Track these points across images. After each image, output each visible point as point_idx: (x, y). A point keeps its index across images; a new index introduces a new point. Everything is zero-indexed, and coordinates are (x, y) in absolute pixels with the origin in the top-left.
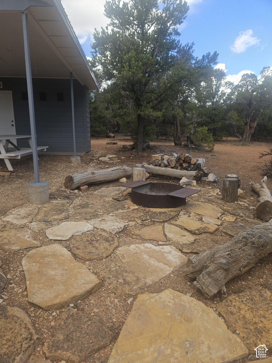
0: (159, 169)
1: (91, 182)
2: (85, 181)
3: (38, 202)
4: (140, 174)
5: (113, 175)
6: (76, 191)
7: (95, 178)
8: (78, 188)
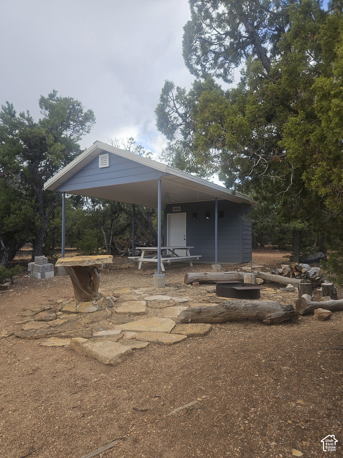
0: (271, 276)
1: (203, 280)
2: (197, 278)
3: (157, 286)
4: (249, 279)
5: (225, 277)
6: (190, 285)
7: (207, 277)
8: (191, 283)
